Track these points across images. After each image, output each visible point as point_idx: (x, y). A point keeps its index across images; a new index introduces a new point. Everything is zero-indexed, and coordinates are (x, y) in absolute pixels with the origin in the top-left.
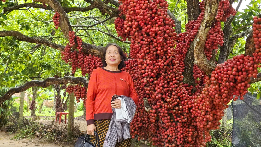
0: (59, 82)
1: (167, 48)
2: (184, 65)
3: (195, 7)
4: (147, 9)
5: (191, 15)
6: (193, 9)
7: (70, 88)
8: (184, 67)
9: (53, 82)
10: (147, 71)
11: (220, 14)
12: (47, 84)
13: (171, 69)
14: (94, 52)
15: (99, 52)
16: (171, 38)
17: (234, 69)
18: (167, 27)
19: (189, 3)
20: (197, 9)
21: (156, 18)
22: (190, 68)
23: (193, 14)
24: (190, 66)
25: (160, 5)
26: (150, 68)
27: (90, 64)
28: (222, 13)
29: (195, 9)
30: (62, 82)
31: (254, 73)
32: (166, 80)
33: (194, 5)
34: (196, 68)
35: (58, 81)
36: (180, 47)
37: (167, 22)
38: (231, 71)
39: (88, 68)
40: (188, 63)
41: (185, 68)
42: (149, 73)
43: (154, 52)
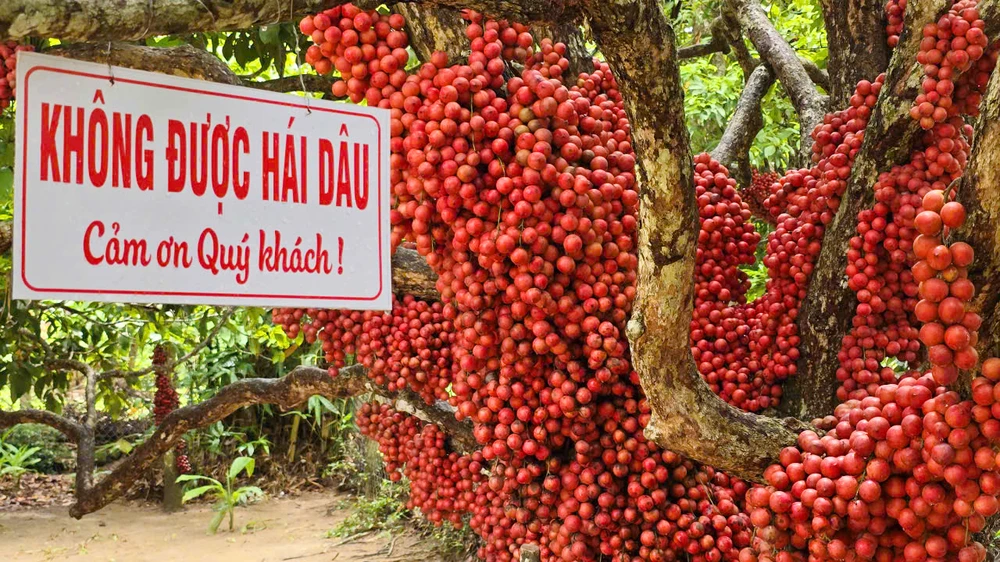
0: (333, 389)
1: (579, 322)
2: (794, 339)
3: (862, 39)
4: (459, 142)
5: (843, 79)
6: (847, 52)
7: (369, 417)
8: (794, 351)
9: (312, 387)
10: (499, 430)
11: (935, 90)
12: (292, 394)
13: (629, 415)
14: (409, 283)
15: (429, 279)
16: (608, 268)
17: (874, 467)
18: (566, 219)
19: (834, 22)
20: (869, 49)
21: (502, 182)
22: (824, 356)
23: (848, 74)
24: (824, 343)
25: (532, 112)
26: (514, 417)
27: (389, 339)
28: (941, 85)
29: (860, 51)
30: (342, 389)
31: (981, 492)
32: (607, 469)
33: (853, 29)
34: (849, 358)
35: (331, 386)
36: (780, 247)
37: (567, 194)
38: (856, 475)
39: (379, 354)
40: (812, 328)
41: (801, 355)
42: (511, 440)
43: (517, 343)
